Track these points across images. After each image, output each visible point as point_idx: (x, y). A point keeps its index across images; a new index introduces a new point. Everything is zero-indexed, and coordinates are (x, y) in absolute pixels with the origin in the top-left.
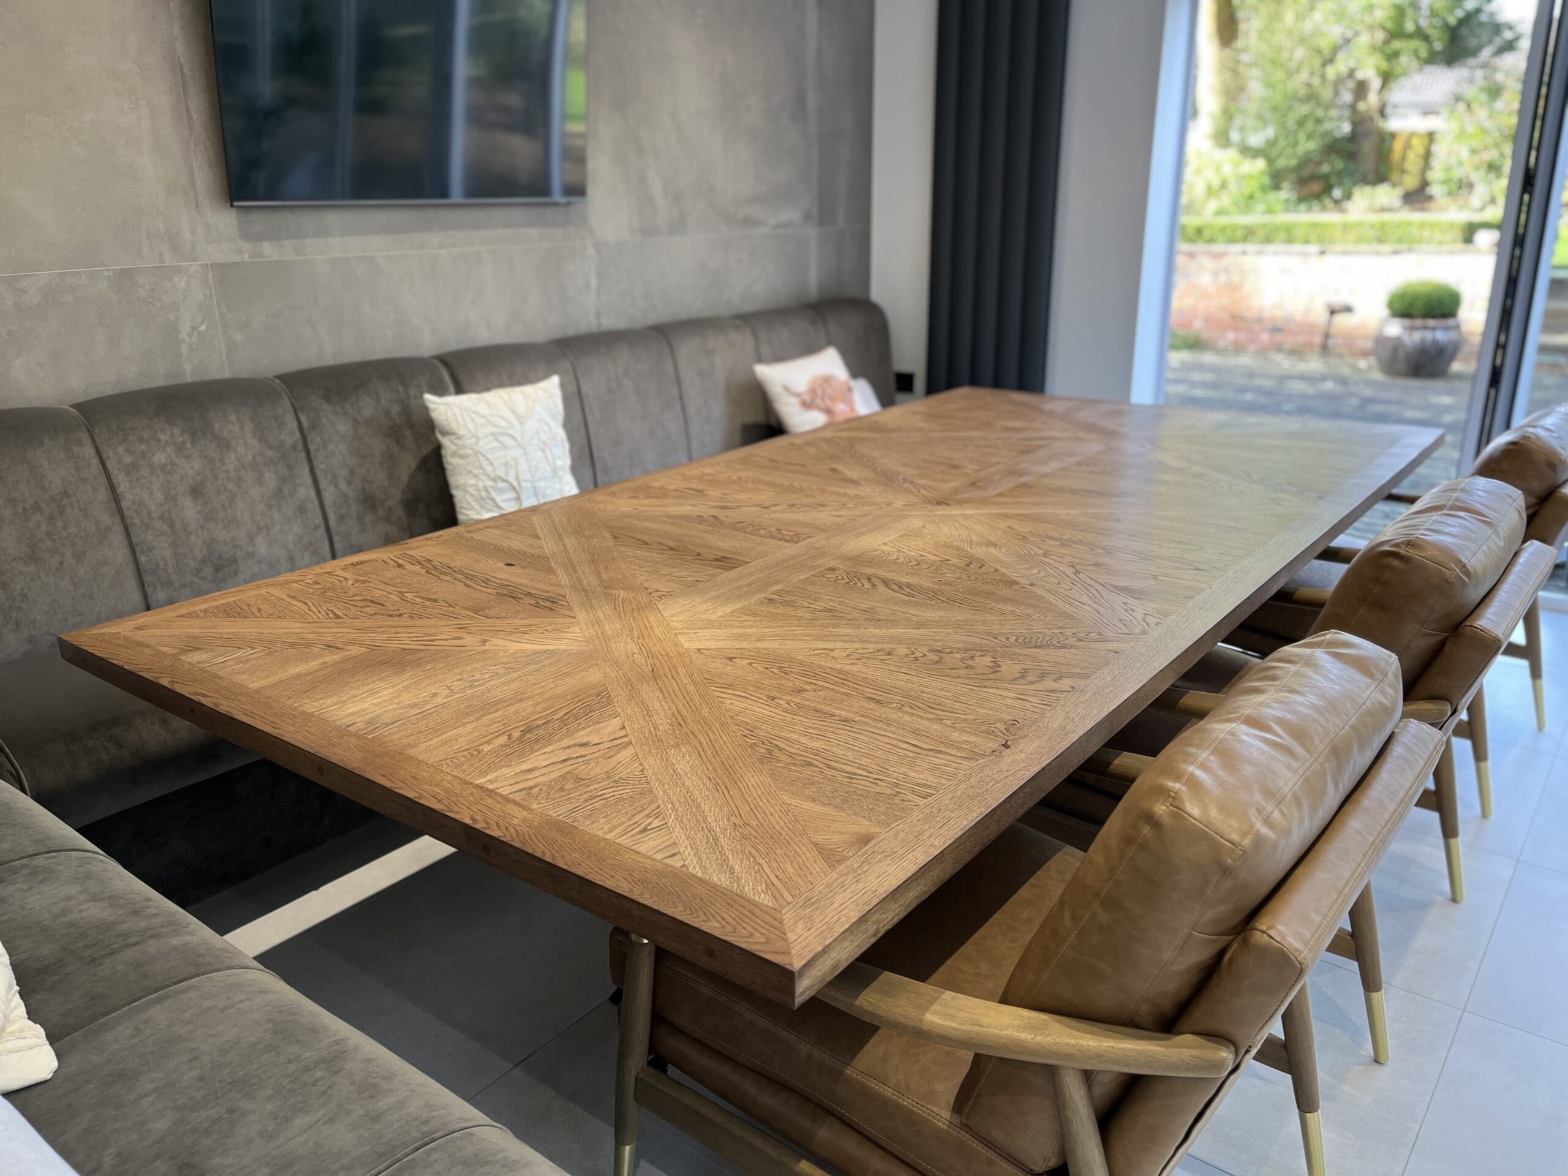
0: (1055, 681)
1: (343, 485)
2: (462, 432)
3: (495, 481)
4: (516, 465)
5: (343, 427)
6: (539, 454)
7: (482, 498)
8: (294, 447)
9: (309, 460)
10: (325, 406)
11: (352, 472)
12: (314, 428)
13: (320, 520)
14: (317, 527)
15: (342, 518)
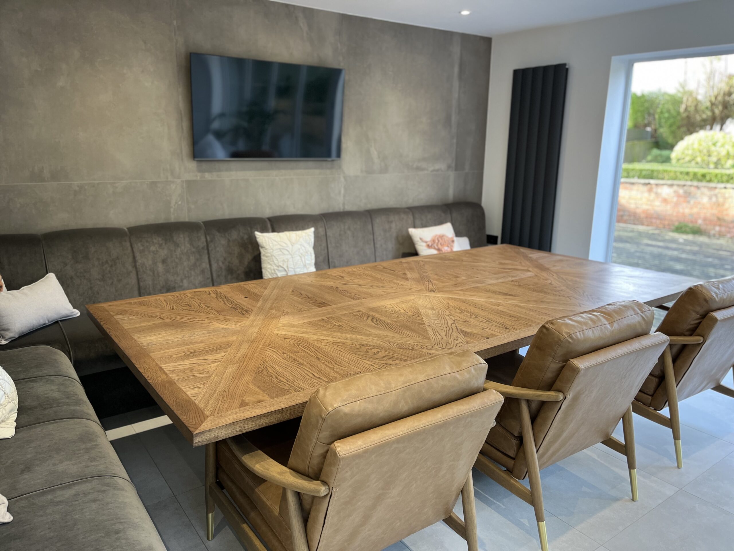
0: (393, 361)
1: (221, 264)
2: (267, 247)
3: (278, 267)
4: (288, 261)
5: (223, 242)
6: (299, 258)
7: (272, 273)
8: (203, 248)
9: (208, 253)
10: (217, 234)
11: (225, 259)
12: (211, 241)
13: (210, 276)
14: (208, 278)
15: (219, 276)
